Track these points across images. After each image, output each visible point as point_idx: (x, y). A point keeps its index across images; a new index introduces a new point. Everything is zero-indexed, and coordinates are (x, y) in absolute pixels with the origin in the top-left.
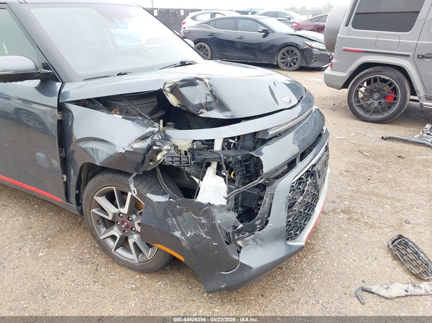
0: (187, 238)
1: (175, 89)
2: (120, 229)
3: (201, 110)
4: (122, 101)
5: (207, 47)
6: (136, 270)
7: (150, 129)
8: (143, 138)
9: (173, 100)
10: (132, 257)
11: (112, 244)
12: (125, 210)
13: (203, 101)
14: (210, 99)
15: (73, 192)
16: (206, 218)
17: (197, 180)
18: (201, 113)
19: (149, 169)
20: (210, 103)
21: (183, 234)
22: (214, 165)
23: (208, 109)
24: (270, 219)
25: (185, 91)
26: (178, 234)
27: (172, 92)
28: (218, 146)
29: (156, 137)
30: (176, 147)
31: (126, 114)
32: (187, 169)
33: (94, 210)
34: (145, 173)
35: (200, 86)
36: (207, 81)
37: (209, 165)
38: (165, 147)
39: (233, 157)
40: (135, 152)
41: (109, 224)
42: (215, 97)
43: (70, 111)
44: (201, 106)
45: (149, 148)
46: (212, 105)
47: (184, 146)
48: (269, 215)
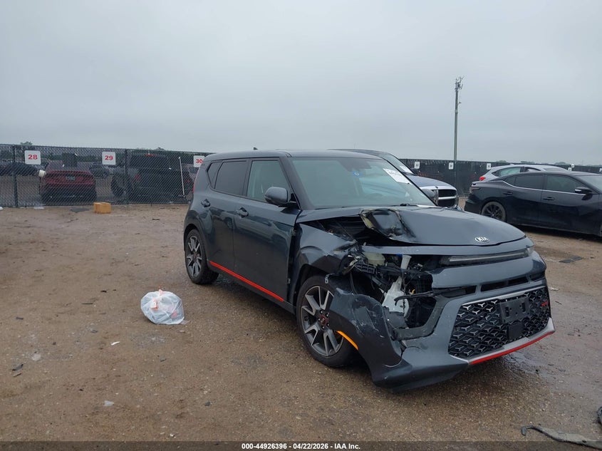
0: (360, 327)
1: (370, 215)
2: (319, 325)
3: (390, 234)
4: (337, 225)
5: (501, 208)
6: (325, 365)
7: (348, 242)
8: (343, 248)
9: (367, 223)
10: (325, 353)
11: (312, 339)
12: (324, 307)
13: (393, 227)
14: (399, 226)
15: (293, 292)
16: (377, 313)
17: (383, 291)
18: (391, 236)
19: (344, 273)
20: (399, 229)
21: (358, 323)
22: (400, 281)
23: (398, 234)
24: (436, 329)
25: (378, 218)
26: (354, 322)
27: (367, 217)
28: (404, 264)
29: (352, 250)
30: (366, 260)
31: (337, 233)
32: (375, 280)
33: (303, 307)
34: (341, 275)
35: (391, 216)
36: (398, 212)
37: (395, 279)
38: (358, 257)
39: (414, 274)
40: (335, 257)
41: (312, 320)
42: (404, 225)
43: (301, 229)
44: (390, 231)
45: (346, 257)
46: (400, 231)
47: (376, 261)
48: (435, 326)
